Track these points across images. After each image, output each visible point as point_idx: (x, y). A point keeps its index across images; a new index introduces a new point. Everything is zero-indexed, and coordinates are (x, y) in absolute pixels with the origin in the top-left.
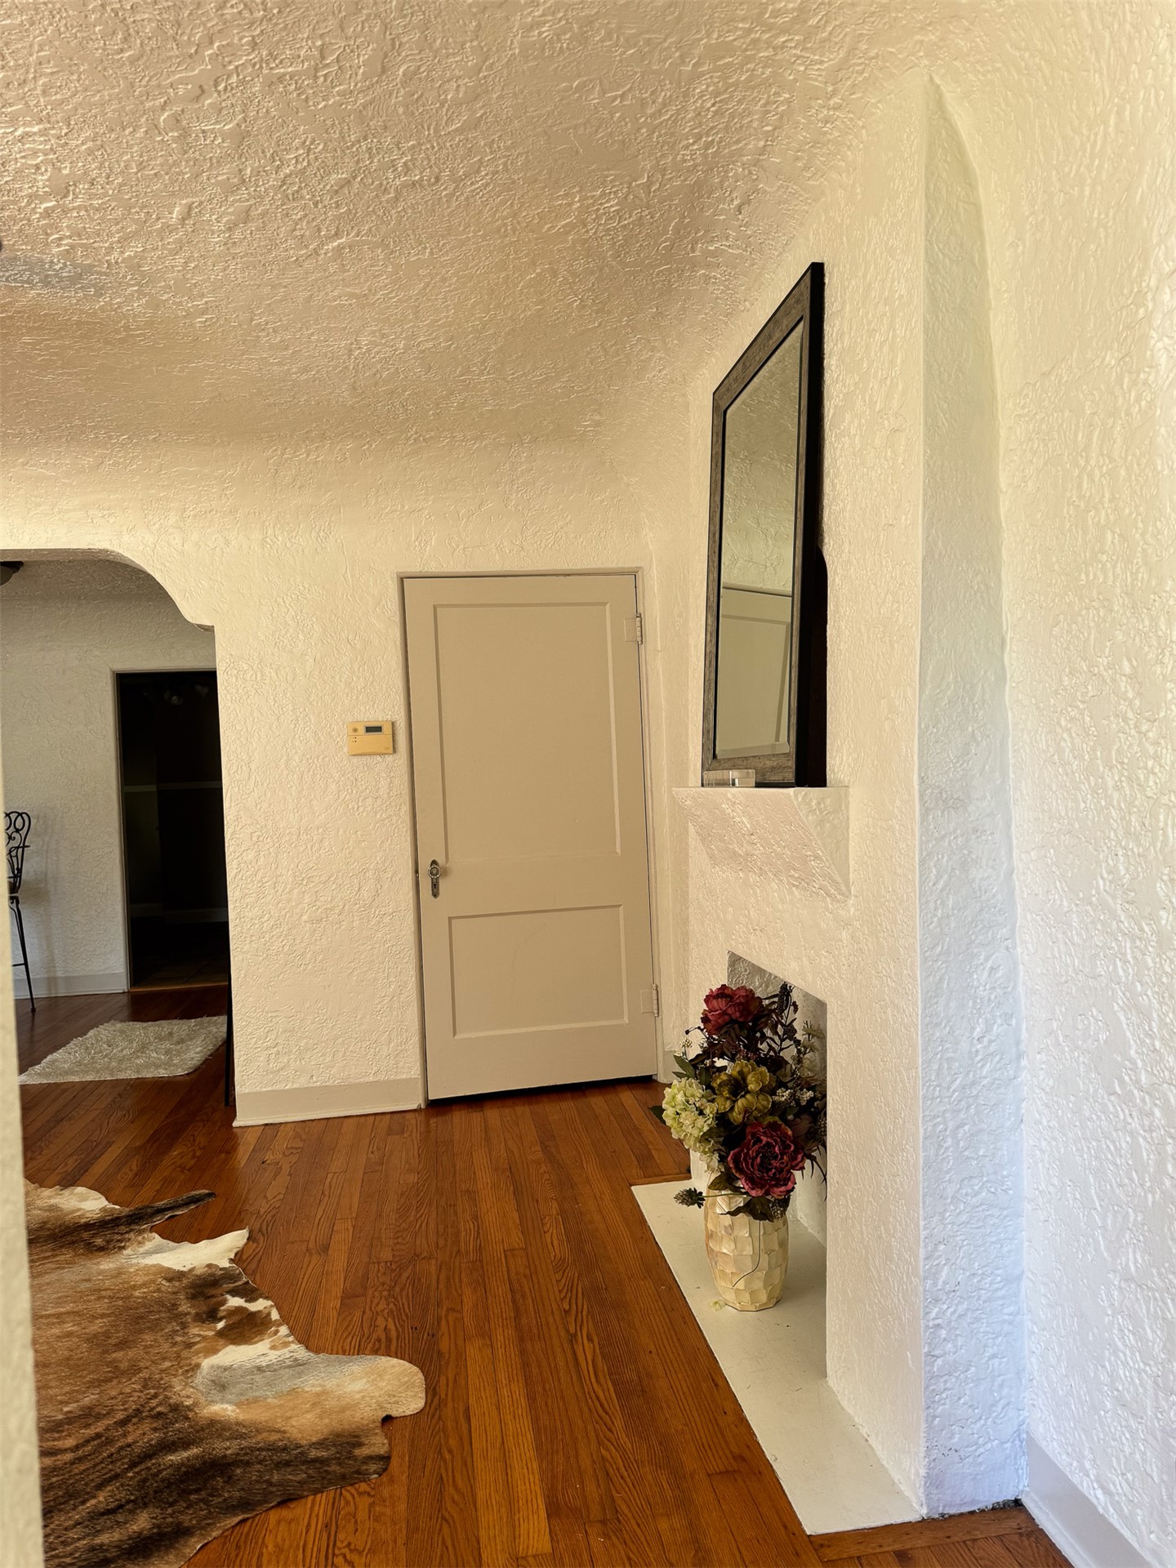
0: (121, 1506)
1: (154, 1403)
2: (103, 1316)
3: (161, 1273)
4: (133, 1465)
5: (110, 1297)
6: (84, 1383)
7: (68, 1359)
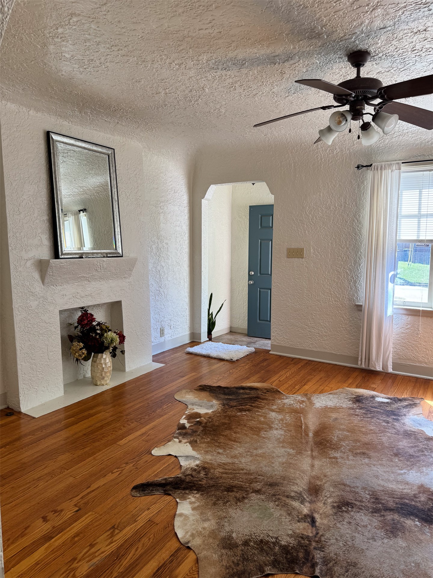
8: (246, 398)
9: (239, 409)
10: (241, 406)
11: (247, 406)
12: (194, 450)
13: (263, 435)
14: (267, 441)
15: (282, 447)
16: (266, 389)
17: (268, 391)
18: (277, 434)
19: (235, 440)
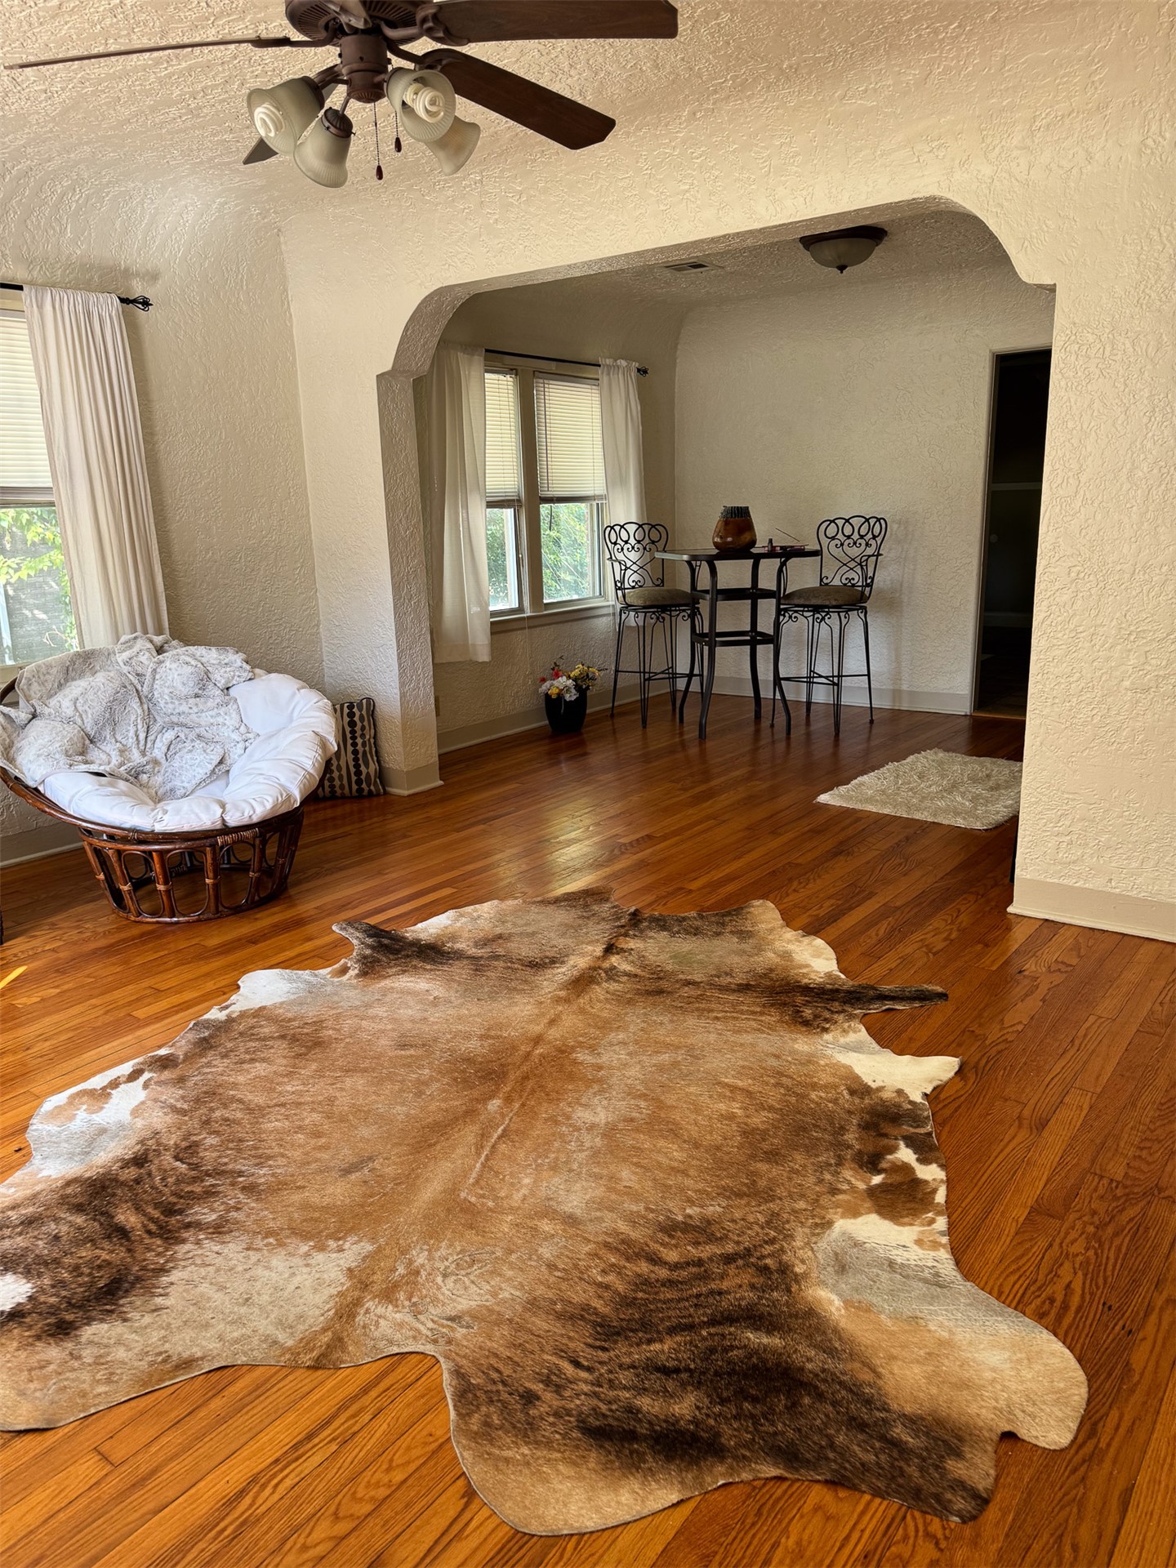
0: (677, 1371)
1: (768, 1249)
2: (771, 1109)
3: (847, 1078)
4: (713, 1322)
5: (788, 1089)
6: (718, 1187)
7: (718, 1148)
12: (849, 1068)
13: (643, 1104)
15: (600, 1068)
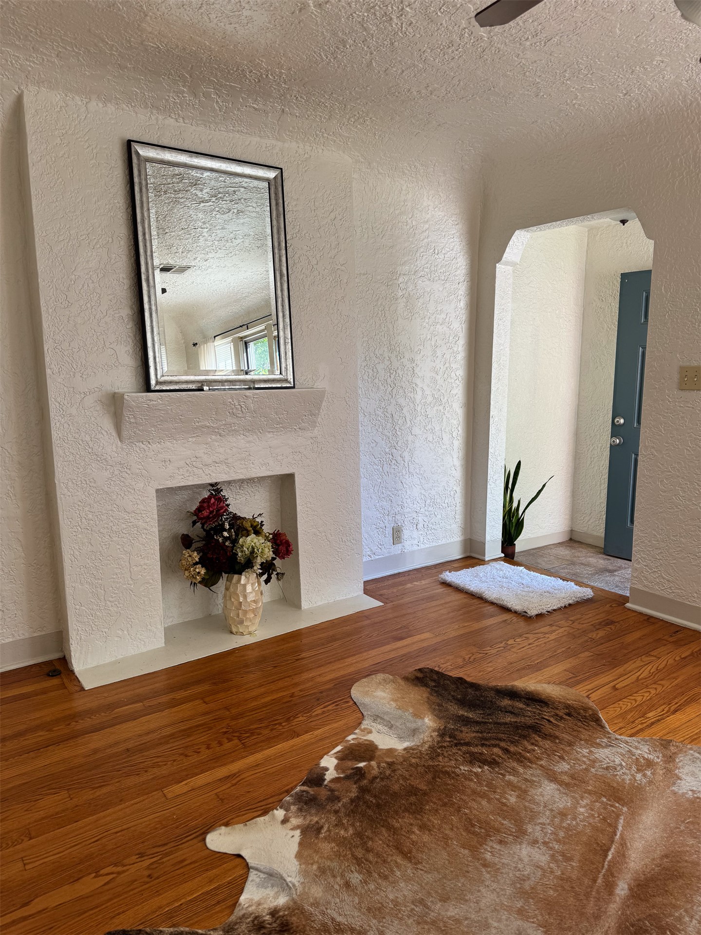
8: (506, 724)
9: (472, 754)
10: (483, 745)
11: (496, 750)
12: (299, 856)
13: (488, 856)
14: (488, 876)
15: (520, 912)
16: (568, 707)
17: (569, 714)
18: (526, 860)
19: (410, 852)
